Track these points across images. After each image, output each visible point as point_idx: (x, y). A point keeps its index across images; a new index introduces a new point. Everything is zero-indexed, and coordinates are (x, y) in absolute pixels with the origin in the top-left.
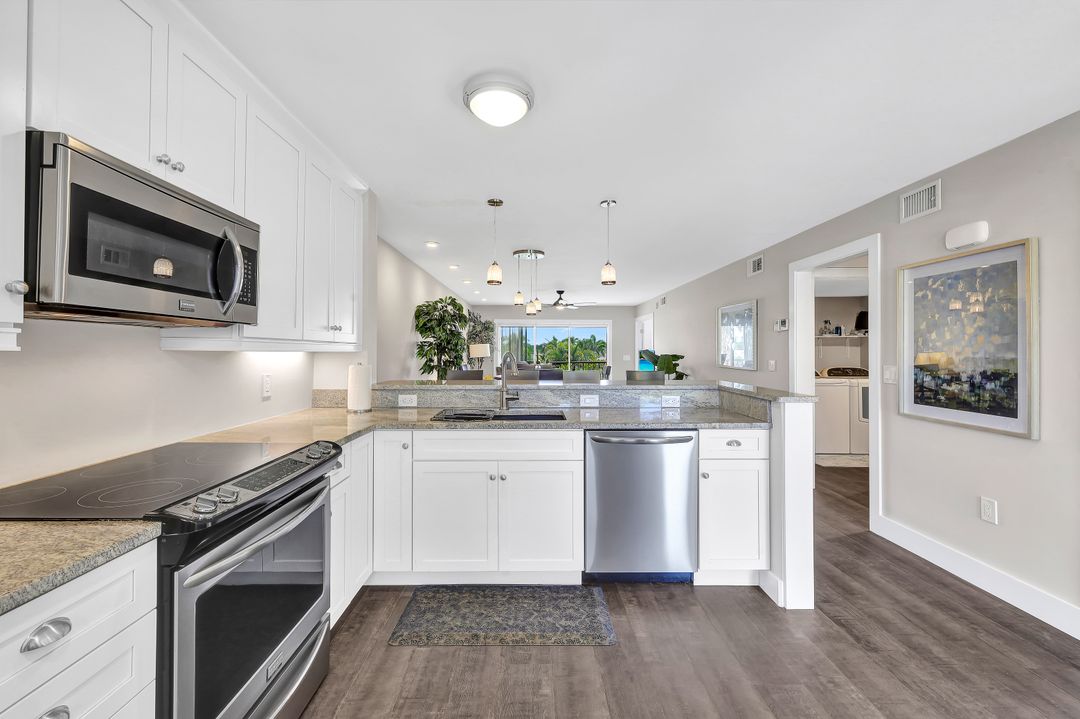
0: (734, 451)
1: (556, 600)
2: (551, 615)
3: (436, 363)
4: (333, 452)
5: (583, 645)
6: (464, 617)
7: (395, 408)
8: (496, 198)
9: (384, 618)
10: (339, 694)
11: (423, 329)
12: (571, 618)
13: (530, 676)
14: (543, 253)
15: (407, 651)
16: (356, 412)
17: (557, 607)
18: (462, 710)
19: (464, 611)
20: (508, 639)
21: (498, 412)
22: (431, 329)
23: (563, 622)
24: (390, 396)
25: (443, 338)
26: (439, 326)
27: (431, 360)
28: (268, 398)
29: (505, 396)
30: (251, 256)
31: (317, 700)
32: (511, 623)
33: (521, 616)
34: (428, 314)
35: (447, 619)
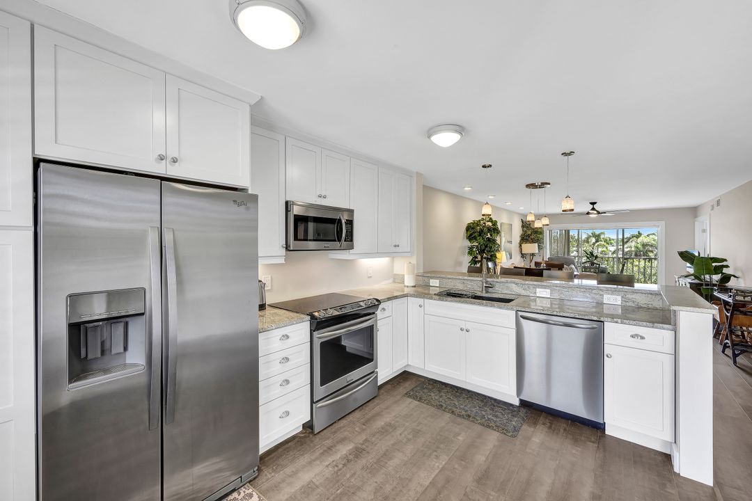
0: (637, 343)
1: (494, 406)
2: (486, 411)
3: (479, 259)
4: (377, 303)
5: (495, 430)
6: (441, 397)
7: (428, 286)
8: (487, 164)
9: (408, 385)
10: (378, 404)
11: (471, 238)
12: (496, 416)
13: (457, 430)
14: (549, 184)
15: (410, 400)
16: (408, 287)
17: (493, 410)
18: (419, 428)
19: (442, 394)
20: (456, 413)
21: (479, 294)
22: (475, 238)
23: (490, 417)
24: (426, 279)
25: (482, 243)
26: (480, 235)
27: (476, 257)
28: (371, 277)
29: (484, 285)
30: (350, 223)
31: (370, 402)
32: (461, 407)
33: (469, 406)
34: (473, 228)
35: (433, 394)
